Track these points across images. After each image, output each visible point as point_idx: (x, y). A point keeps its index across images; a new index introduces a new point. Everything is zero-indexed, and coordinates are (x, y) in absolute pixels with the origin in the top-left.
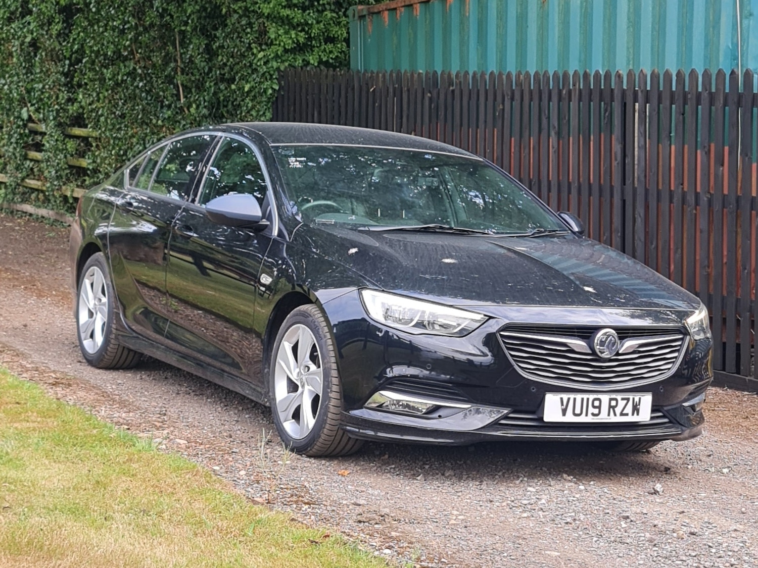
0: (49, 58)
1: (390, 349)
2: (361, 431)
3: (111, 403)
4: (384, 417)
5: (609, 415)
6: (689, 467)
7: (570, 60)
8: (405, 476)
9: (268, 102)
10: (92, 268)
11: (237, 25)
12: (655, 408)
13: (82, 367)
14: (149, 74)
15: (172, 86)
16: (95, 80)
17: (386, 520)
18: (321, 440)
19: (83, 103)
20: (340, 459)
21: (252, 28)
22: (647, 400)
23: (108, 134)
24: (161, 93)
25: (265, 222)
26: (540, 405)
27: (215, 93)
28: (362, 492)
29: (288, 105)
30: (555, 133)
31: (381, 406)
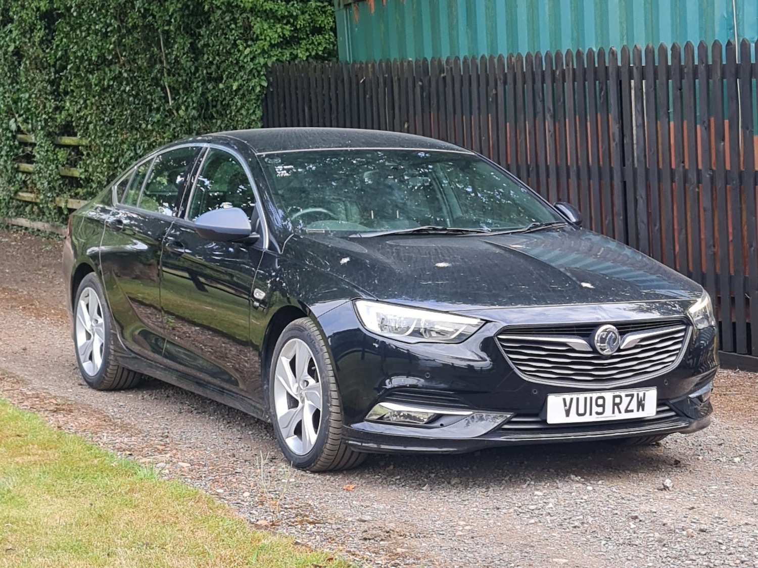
0: (34, 66)
1: (387, 359)
2: (364, 444)
3: (113, 427)
4: (386, 429)
5: (613, 412)
6: (700, 458)
7: (563, 38)
8: (411, 487)
9: (257, 100)
10: (86, 289)
11: (221, 22)
12: (660, 402)
13: (84, 391)
14: (135, 77)
15: (159, 89)
16: (82, 87)
17: (392, 536)
18: (323, 455)
19: (71, 111)
20: (345, 472)
21: (236, 24)
22: (651, 395)
23: (98, 142)
24: (149, 97)
25: (255, 235)
26: (542, 407)
27: (203, 94)
28: (367, 507)
29: (278, 101)
30: (551, 116)
31: (381, 418)
